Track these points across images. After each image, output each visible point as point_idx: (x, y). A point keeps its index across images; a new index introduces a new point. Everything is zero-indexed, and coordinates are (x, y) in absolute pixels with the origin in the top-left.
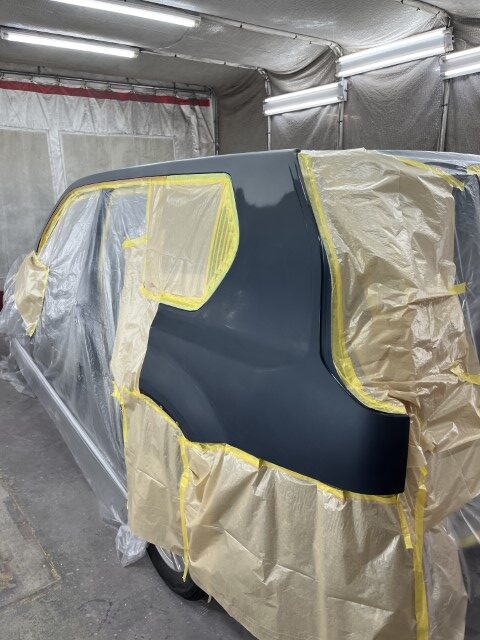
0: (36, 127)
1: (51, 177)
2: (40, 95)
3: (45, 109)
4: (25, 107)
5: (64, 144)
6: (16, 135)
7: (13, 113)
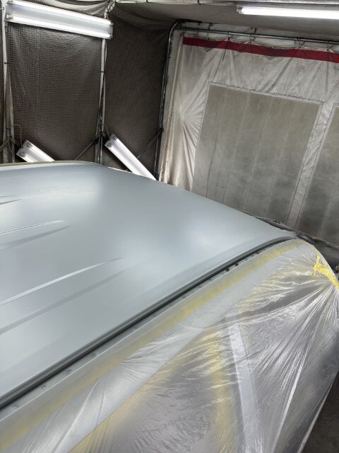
0: (314, 97)
1: (305, 149)
2: (331, 64)
3: (330, 80)
4: (310, 78)
5: (334, 118)
6: (291, 103)
7: (296, 83)
